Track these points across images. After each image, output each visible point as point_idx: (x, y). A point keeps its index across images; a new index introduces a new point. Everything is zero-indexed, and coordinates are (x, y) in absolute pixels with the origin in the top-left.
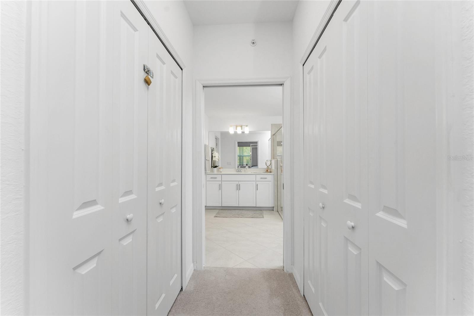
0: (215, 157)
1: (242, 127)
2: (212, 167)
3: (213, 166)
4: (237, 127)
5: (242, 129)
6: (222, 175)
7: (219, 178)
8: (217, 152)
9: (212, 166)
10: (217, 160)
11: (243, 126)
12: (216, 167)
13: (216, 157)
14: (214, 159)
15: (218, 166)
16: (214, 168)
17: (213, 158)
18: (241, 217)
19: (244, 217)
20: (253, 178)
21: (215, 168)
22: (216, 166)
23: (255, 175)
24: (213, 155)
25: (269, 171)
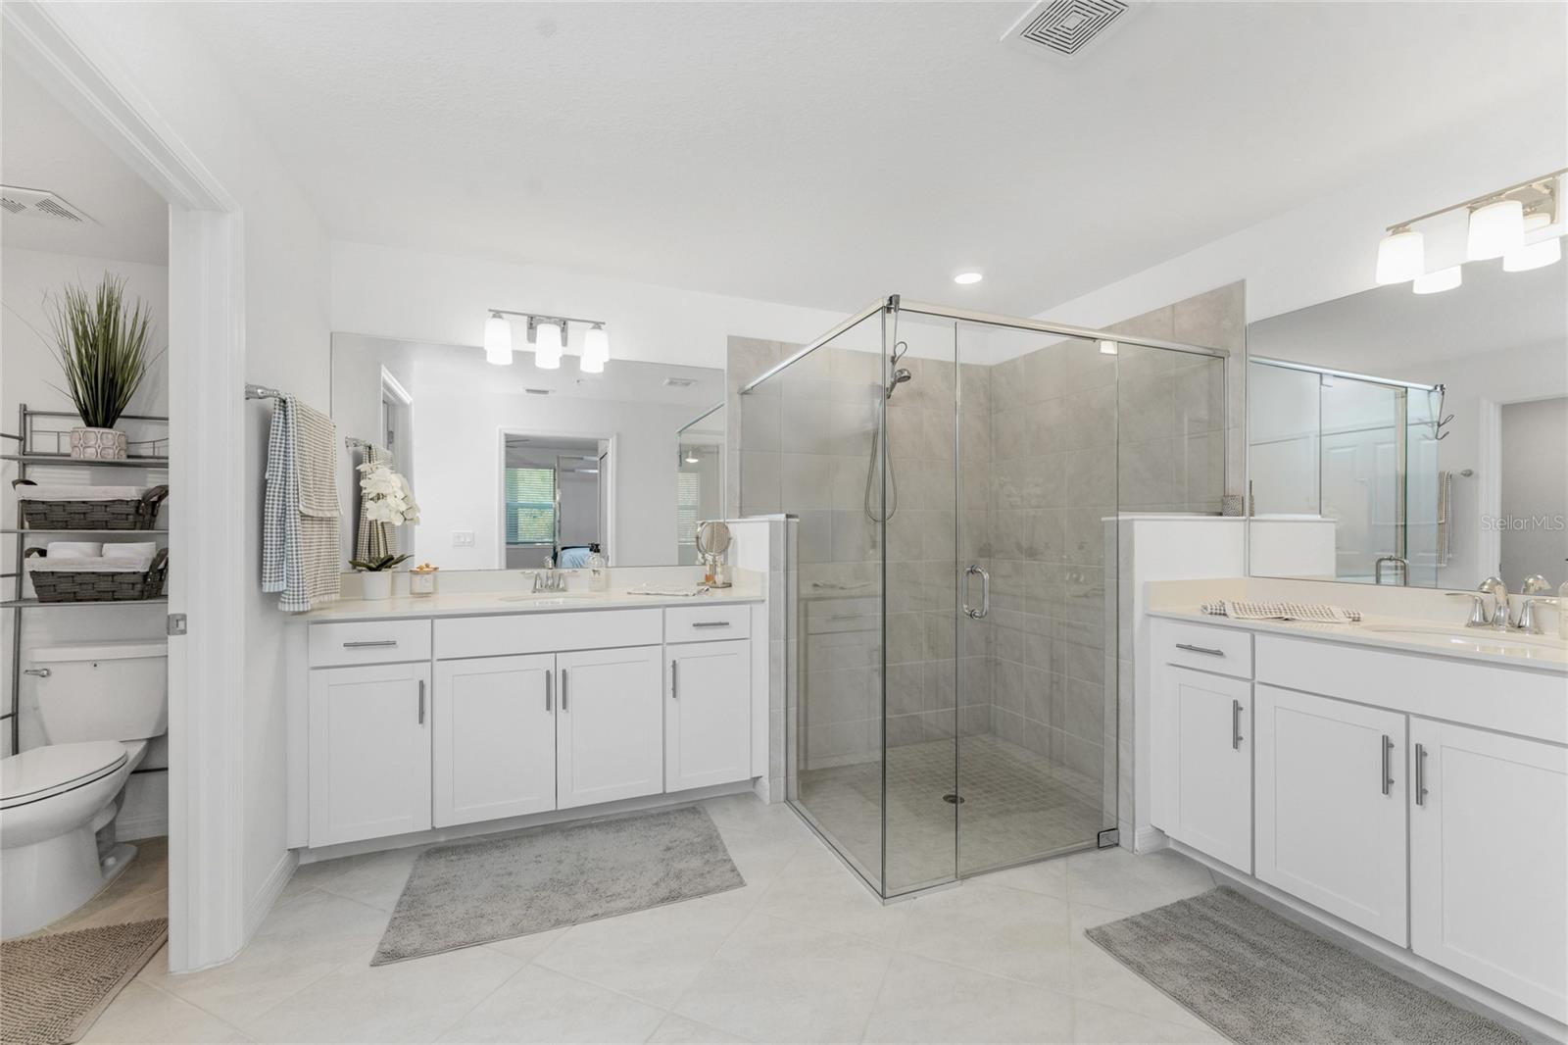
0: (379, 497)
1: (563, 324)
2: (355, 564)
3: (364, 557)
4: (532, 323)
5: (565, 342)
6: (436, 621)
7: (412, 639)
8: (394, 469)
9: (359, 560)
10: (398, 522)
11: (570, 324)
12: (387, 563)
13: (390, 500)
14: (372, 512)
15: (401, 559)
16: (371, 569)
17: (368, 505)
18: (595, 916)
19: (620, 904)
20: (646, 627)
21: (378, 569)
22: (391, 558)
23: (661, 610)
24: (369, 487)
25: (719, 579)
